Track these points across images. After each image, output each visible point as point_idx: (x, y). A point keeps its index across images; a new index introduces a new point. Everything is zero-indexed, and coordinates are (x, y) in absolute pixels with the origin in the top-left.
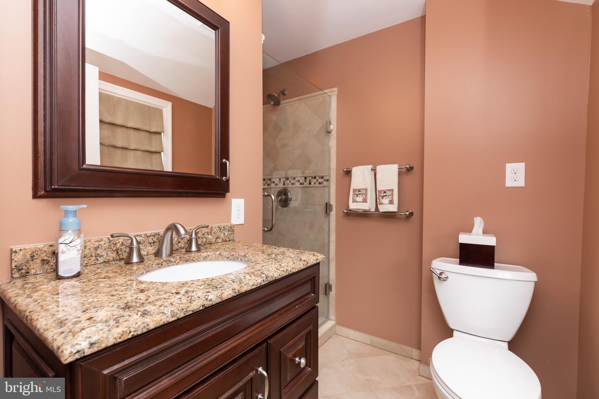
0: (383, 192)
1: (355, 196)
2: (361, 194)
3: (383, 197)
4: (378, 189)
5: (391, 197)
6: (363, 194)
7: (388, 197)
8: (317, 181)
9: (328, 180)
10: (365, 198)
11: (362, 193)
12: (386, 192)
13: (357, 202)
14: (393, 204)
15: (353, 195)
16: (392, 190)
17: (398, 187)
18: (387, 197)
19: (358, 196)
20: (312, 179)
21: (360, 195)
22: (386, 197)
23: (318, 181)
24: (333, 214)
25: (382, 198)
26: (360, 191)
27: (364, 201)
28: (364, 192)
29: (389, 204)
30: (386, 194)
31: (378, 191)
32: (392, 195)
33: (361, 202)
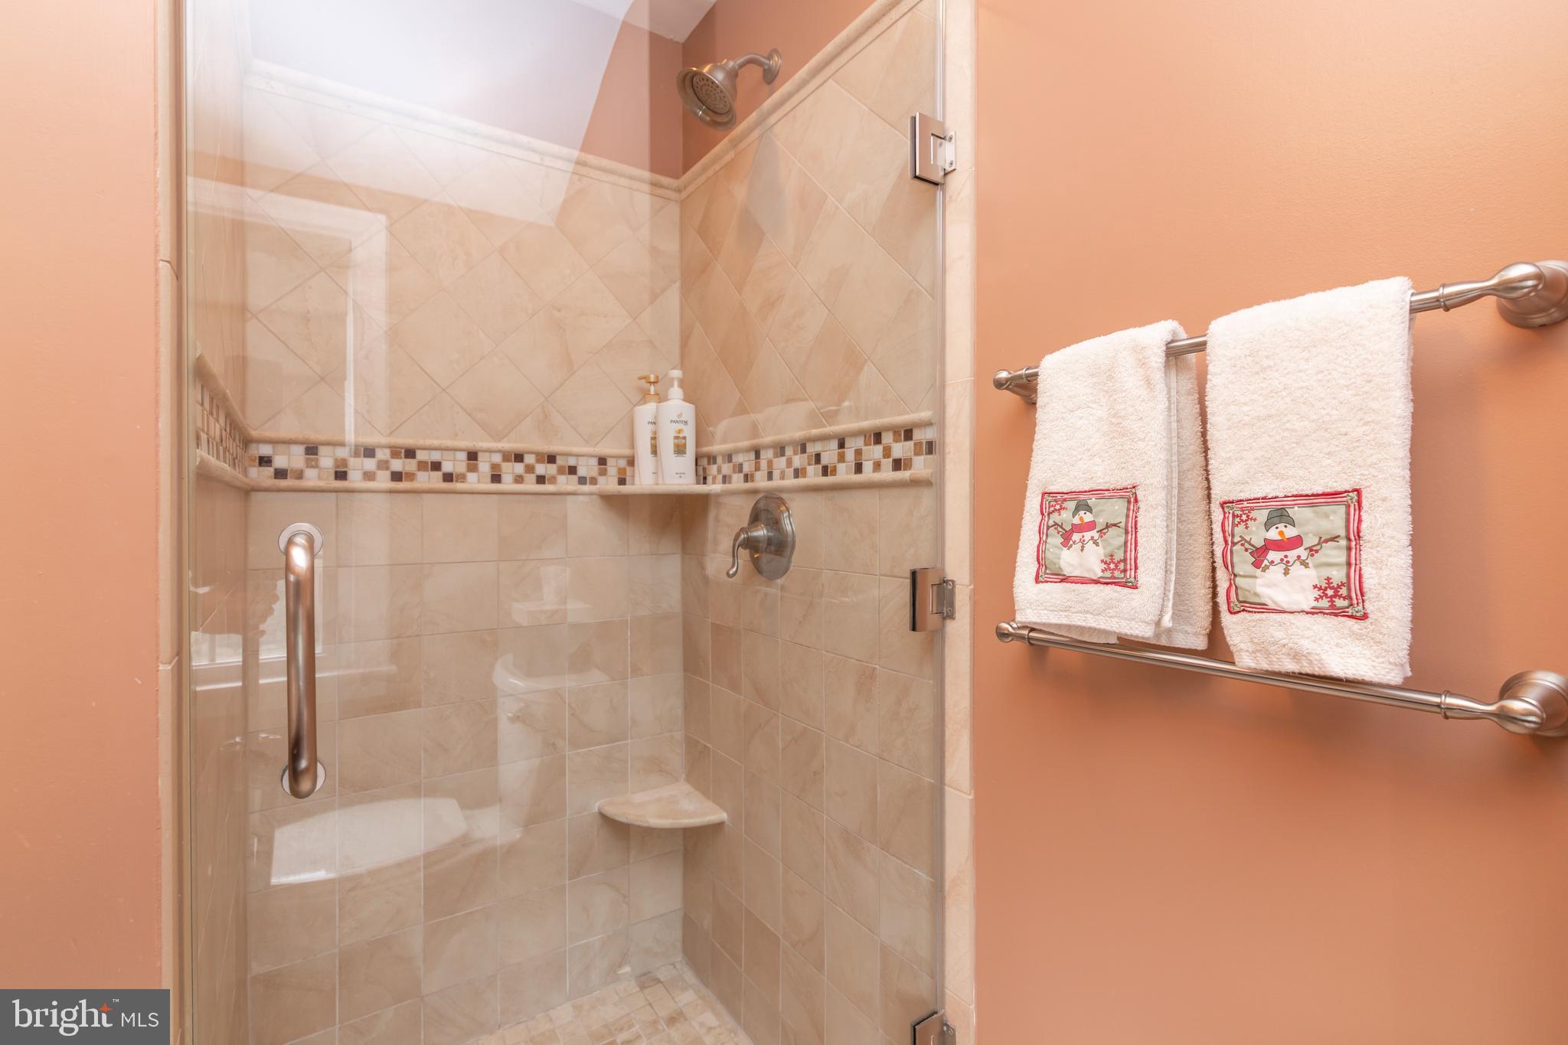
0: (1262, 515)
1: (1055, 540)
2: (1091, 526)
3: (1259, 555)
4: (1219, 493)
5: (1335, 554)
6: (1108, 526)
7: (1312, 551)
8: (887, 452)
9: (930, 447)
10: (1119, 555)
11: (1101, 522)
12: (1295, 512)
13: (1065, 579)
14: (1365, 617)
15: (1043, 532)
16: (1352, 500)
17: (1414, 467)
18: (1301, 551)
19: (1076, 537)
20: (866, 444)
21: (1088, 535)
22: (1292, 554)
23: (889, 457)
24: (959, 631)
25: (1257, 565)
26: (1089, 509)
27: (1117, 574)
28: (1114, 511)
29: (1314, 612)
30: (1290, 532)
31: (1223, 505)
32: (1353, 538)
33: (1096, 582)
